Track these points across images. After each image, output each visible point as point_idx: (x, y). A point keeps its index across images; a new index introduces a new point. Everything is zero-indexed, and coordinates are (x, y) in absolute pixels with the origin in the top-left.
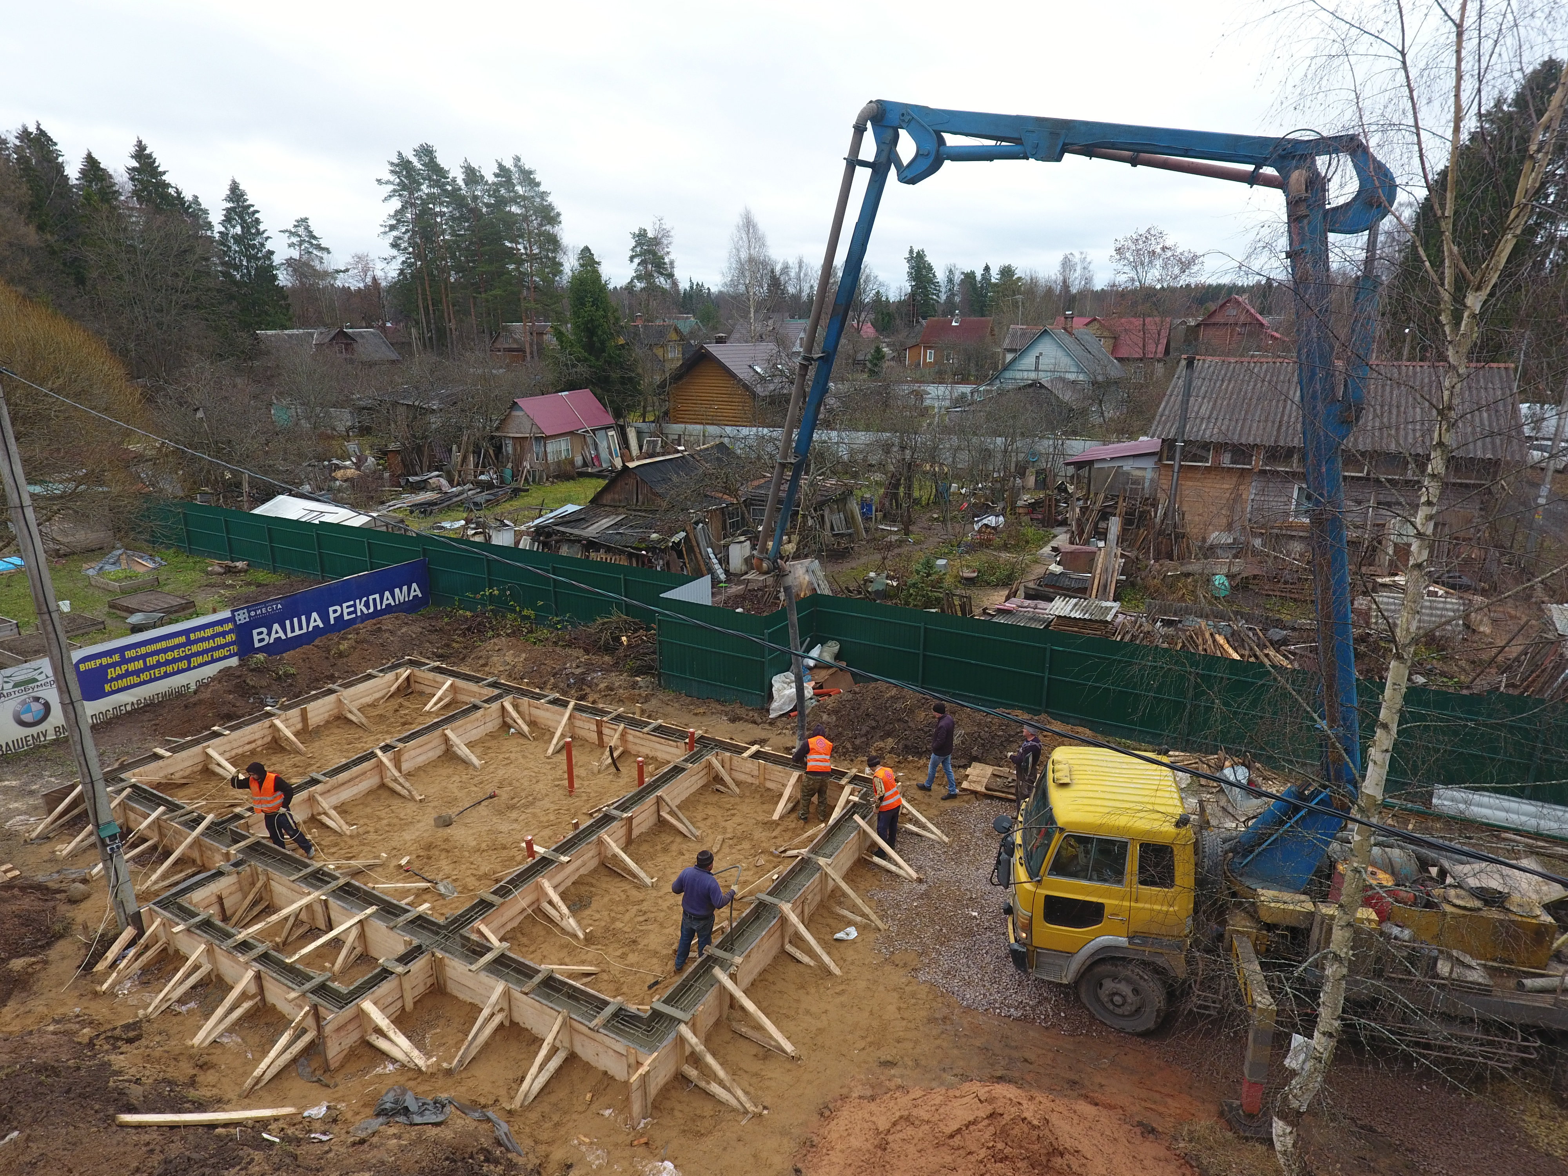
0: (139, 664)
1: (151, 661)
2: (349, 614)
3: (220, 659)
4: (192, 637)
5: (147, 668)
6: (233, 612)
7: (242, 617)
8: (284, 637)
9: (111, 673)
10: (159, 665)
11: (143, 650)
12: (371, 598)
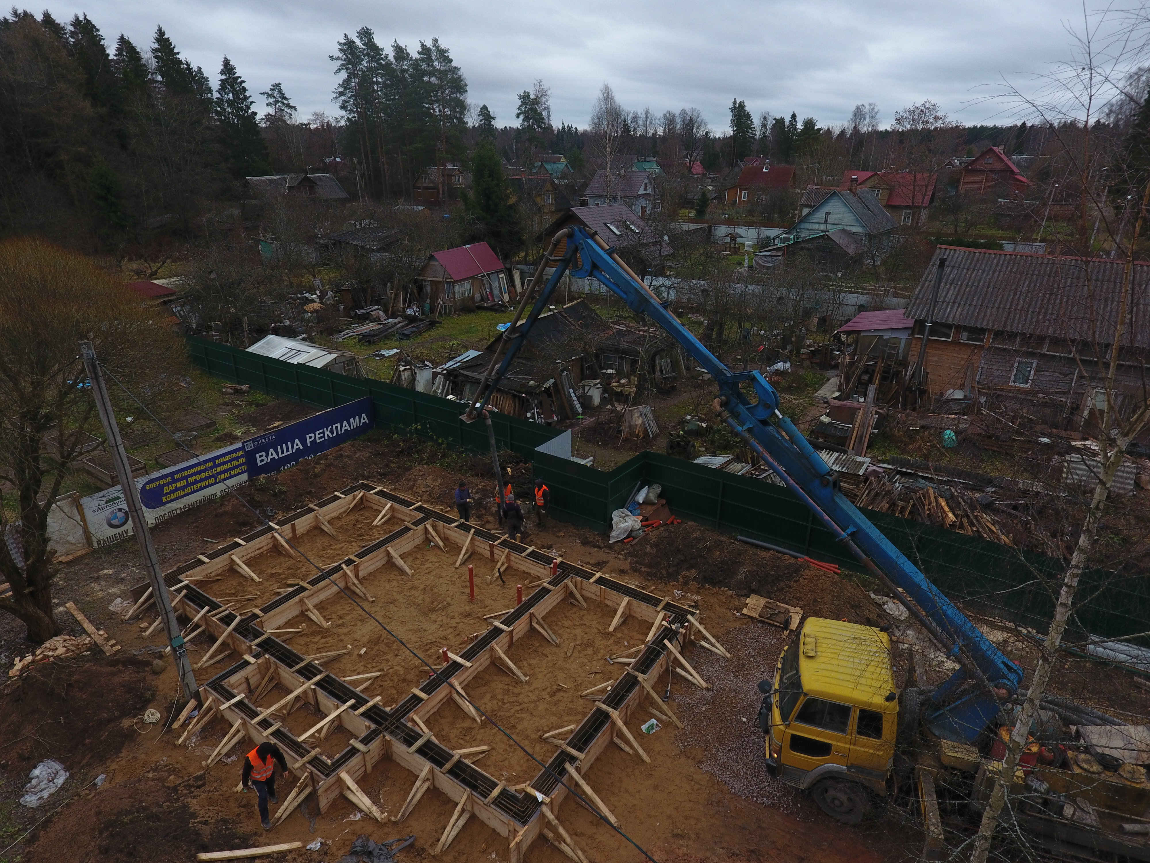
0: (184, 483)
1: (191, 480)
2: (320, 438)
3: (235, 475)
4: (217, 462)
5: (188, 485)
6: (243, 443)
7: (249, 447)
8: (277, 457)
9: (166, 490)
10: (196, 482)
11: (186, 473)
12: (334, 426)
